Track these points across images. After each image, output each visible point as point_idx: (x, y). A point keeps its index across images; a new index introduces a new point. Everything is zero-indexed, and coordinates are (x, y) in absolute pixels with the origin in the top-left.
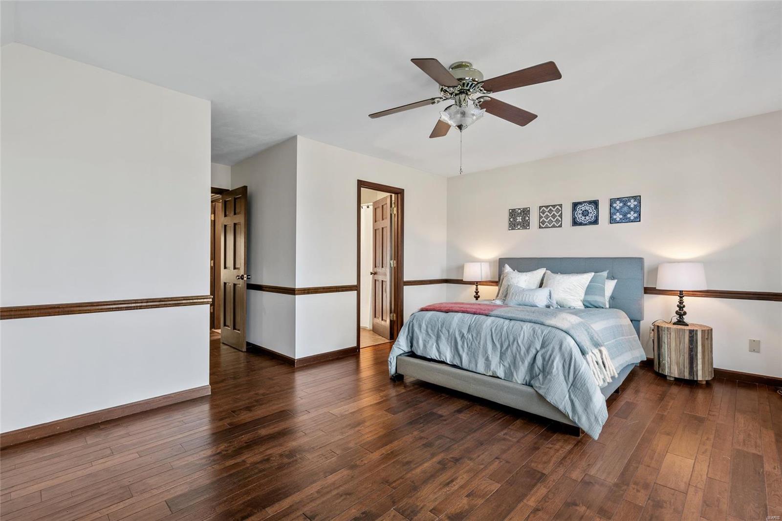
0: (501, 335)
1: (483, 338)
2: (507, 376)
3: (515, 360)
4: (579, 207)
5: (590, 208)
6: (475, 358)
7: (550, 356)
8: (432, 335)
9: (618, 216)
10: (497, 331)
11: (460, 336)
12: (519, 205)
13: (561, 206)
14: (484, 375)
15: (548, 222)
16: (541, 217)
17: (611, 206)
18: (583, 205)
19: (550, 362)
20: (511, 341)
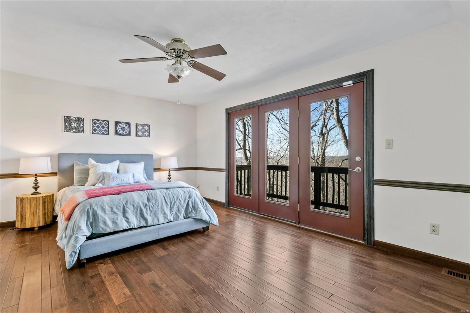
0: (170, 197)
1: (160, 202)
2: (175, 219)
3: (178, 209)
4: (119, 125)
5: (126, 127)
6: (156, 216)
7: (195, 201)
8: (118, 213)
9: (140, 133)
10: (167, 196)
11: (143, 206)
12: (74, 114)
13: (108, 121)
14: (164, 223)
15: (99, 130)
16: (93, 127)
17: (137, 127)
18: (122, 124)
19: (196, 203)
20: (176, 199)
